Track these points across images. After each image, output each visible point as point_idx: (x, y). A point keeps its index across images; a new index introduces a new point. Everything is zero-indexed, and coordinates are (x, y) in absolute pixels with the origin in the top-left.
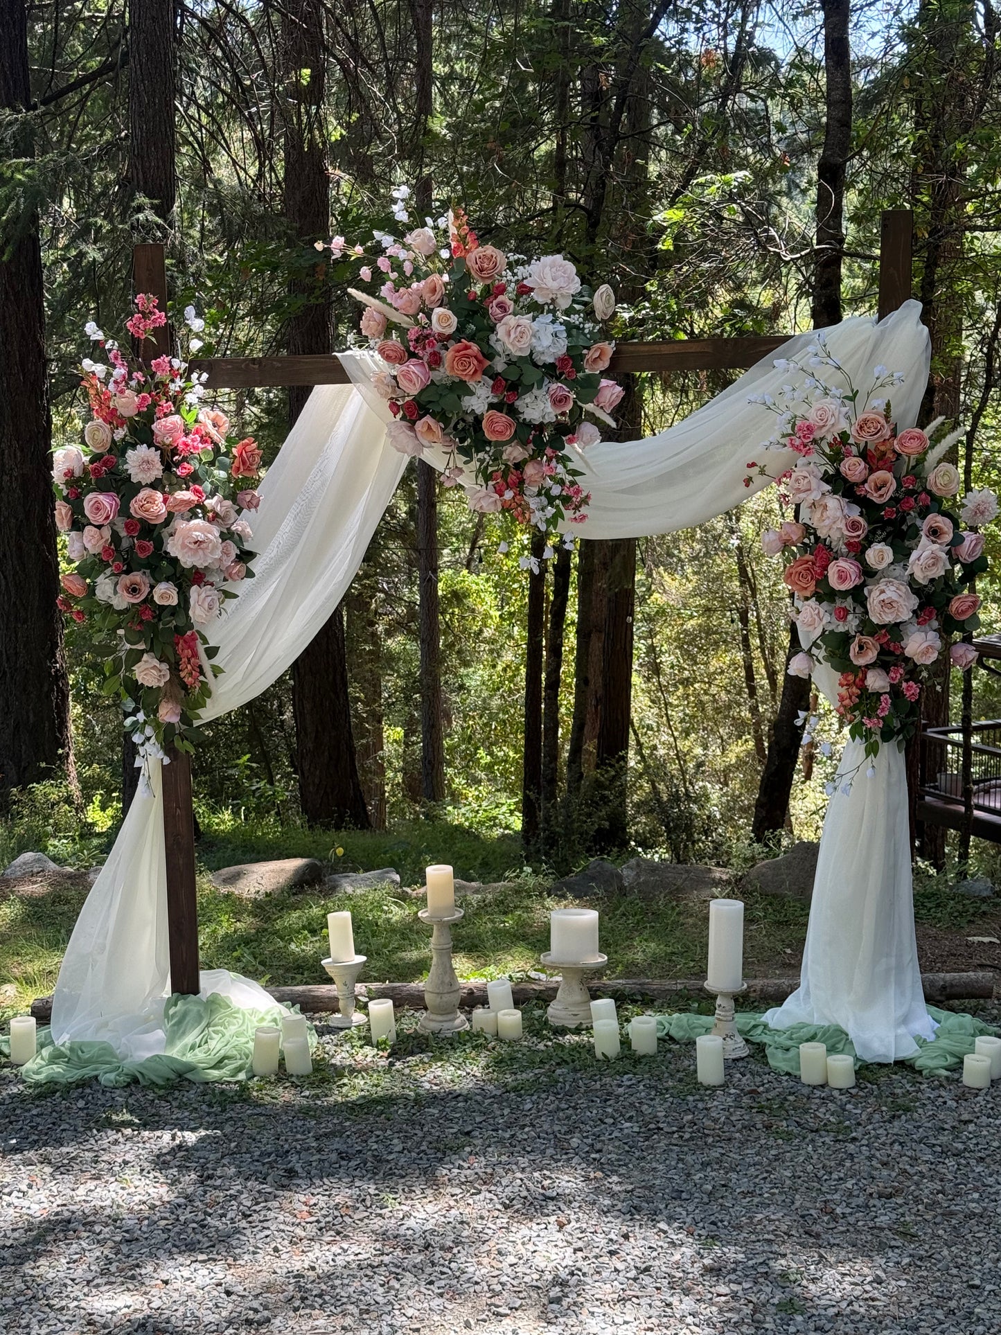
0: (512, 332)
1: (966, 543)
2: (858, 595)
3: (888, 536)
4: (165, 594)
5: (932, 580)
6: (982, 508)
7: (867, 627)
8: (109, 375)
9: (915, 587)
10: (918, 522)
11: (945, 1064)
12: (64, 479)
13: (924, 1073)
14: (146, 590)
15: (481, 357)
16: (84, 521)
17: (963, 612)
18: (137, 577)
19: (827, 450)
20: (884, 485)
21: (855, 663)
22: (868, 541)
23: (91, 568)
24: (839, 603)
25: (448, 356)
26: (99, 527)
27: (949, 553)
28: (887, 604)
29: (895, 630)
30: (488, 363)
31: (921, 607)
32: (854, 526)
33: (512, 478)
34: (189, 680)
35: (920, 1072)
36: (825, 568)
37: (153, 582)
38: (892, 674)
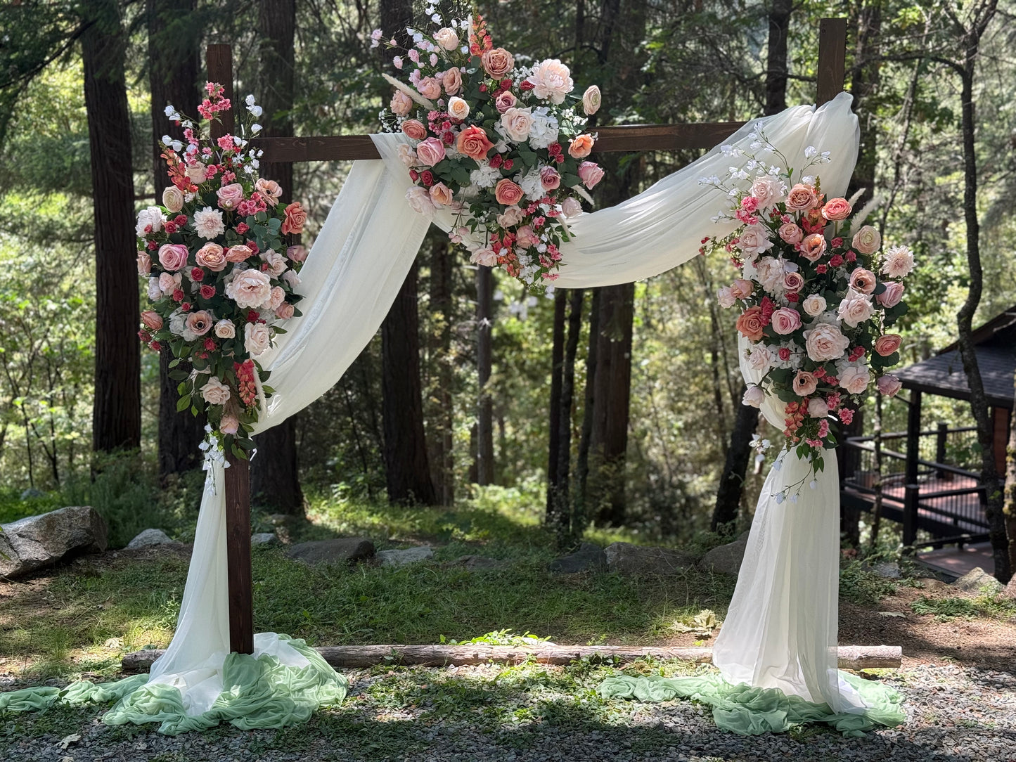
0: (514, 122)
1: (888, 291)
2: (798, 337)
3: (821, 288)
4: (225, 329)
5: (860, 324)
6: (900, 262)
7: (807, 364)
8: (184, 149)
9: (845, 330)
10: (846, 275)
11: (862, 726)
12: (145, 234)
13: (844, 734)
14: (209, 326)
15: (486, 140)
16: (159, 268)
17: (887, 350)
18: (202, 314)
19: (769, 220)
20: (817, 246)
21: (798, 394)
22: (806, 293)
23: (166, 306)
24: (783, 345)
25: (460, 137)
26: (172, 273)
27: (873, 300)
28: (824, 345)
29: (831, 366)
30: (492, 145)
31: (850, 346)
32: (793, 281)
33: (507, 238)
34: (246, 399)
35: (841, 733)
36: (769, 317)
37: (216, 319)
38: (830, 403)
